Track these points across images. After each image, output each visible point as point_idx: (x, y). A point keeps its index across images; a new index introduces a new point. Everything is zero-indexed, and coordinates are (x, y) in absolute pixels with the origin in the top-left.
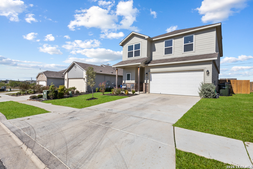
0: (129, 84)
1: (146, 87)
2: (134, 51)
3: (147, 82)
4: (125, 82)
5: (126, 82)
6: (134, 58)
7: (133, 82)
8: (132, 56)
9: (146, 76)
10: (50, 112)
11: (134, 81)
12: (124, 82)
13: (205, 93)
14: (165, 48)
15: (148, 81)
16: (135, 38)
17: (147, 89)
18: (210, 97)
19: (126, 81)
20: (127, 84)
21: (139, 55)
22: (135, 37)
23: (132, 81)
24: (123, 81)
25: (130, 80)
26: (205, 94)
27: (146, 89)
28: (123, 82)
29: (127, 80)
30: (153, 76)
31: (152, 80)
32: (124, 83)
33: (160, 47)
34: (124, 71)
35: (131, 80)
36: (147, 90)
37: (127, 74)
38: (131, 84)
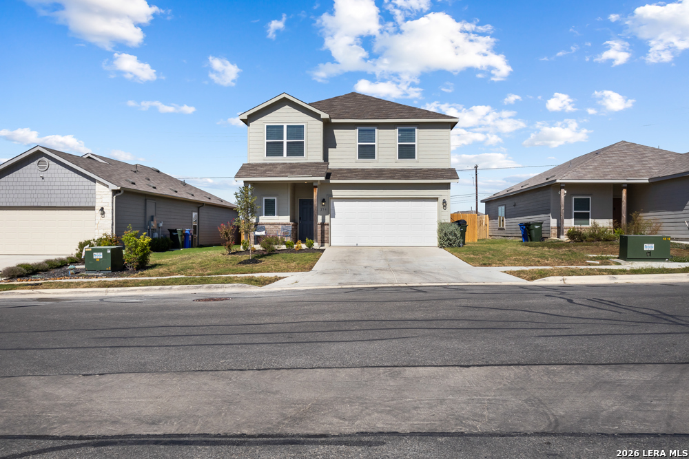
0: (272, 227)
1: (323, 232)
2: (285, 141)
3: (324, 219)
4: (258, 220)
5: (261, 221)
6: (285, 158)
7: (286, 219)
8: (281, 154)
9: (323, 207)
10: (284, 277)
11: (289, 217)
13: (448, 239)
14: (358, 144)
15: (327, 217)
16: (287, 109)
17: (326, 235)
18: (454, 245)
19: (261, 218)
20: (266, 227)
21: (302, 154)
22: (287, 107)
23: (281, 217)
25: (275, 216)
26: (449, 241)
27: (323, 237)
29: (265, 215)
30: (338, 206)
31: (336, 216)
32: (255, 224)
33: (348, 140)
35: (279, 215)
36: (326, 239)
37: (264, 198)
38: (280, 227)
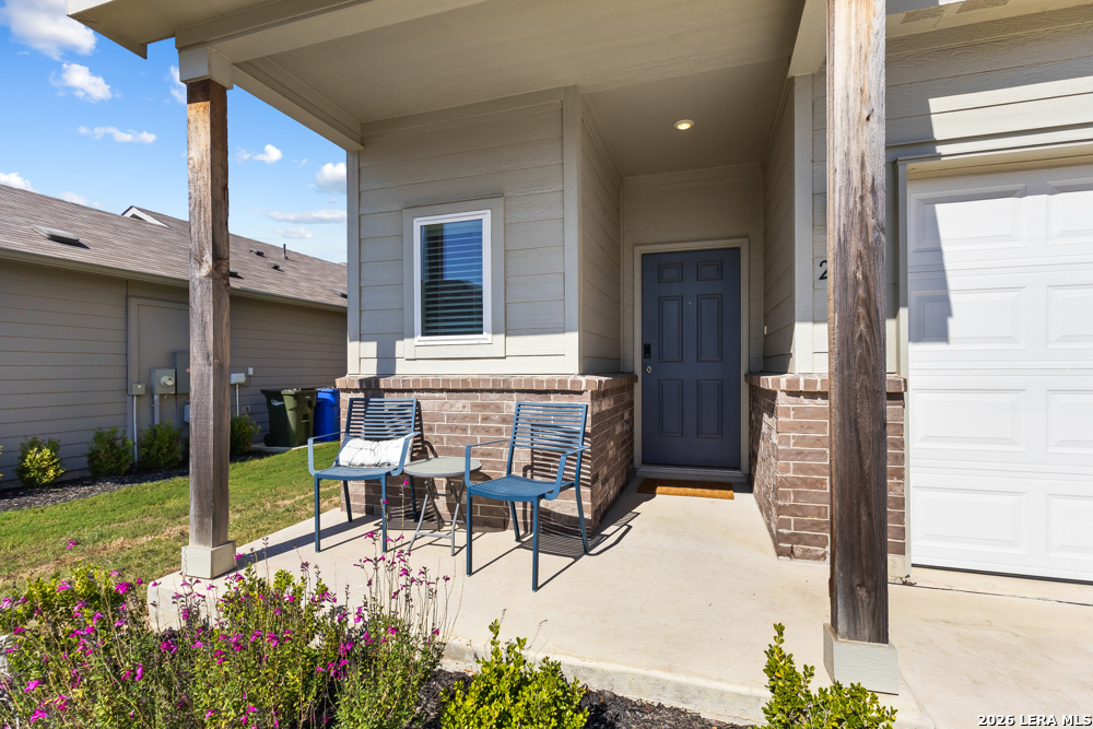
0: (461, 405)
4: (386, 360)
5: (403, 368)
12: (370, 369)
19: (403, 348)
20: (429, 404)
23: (518, 344)
24: (353, 348)
25: (486, 336)
28: (361, 359)
29: (428, 330)
31: (953, 325)
32: (370, 387)
34: (357, 188)
35: (507, 329)
37: (419, 223)
38: (510, 404)
